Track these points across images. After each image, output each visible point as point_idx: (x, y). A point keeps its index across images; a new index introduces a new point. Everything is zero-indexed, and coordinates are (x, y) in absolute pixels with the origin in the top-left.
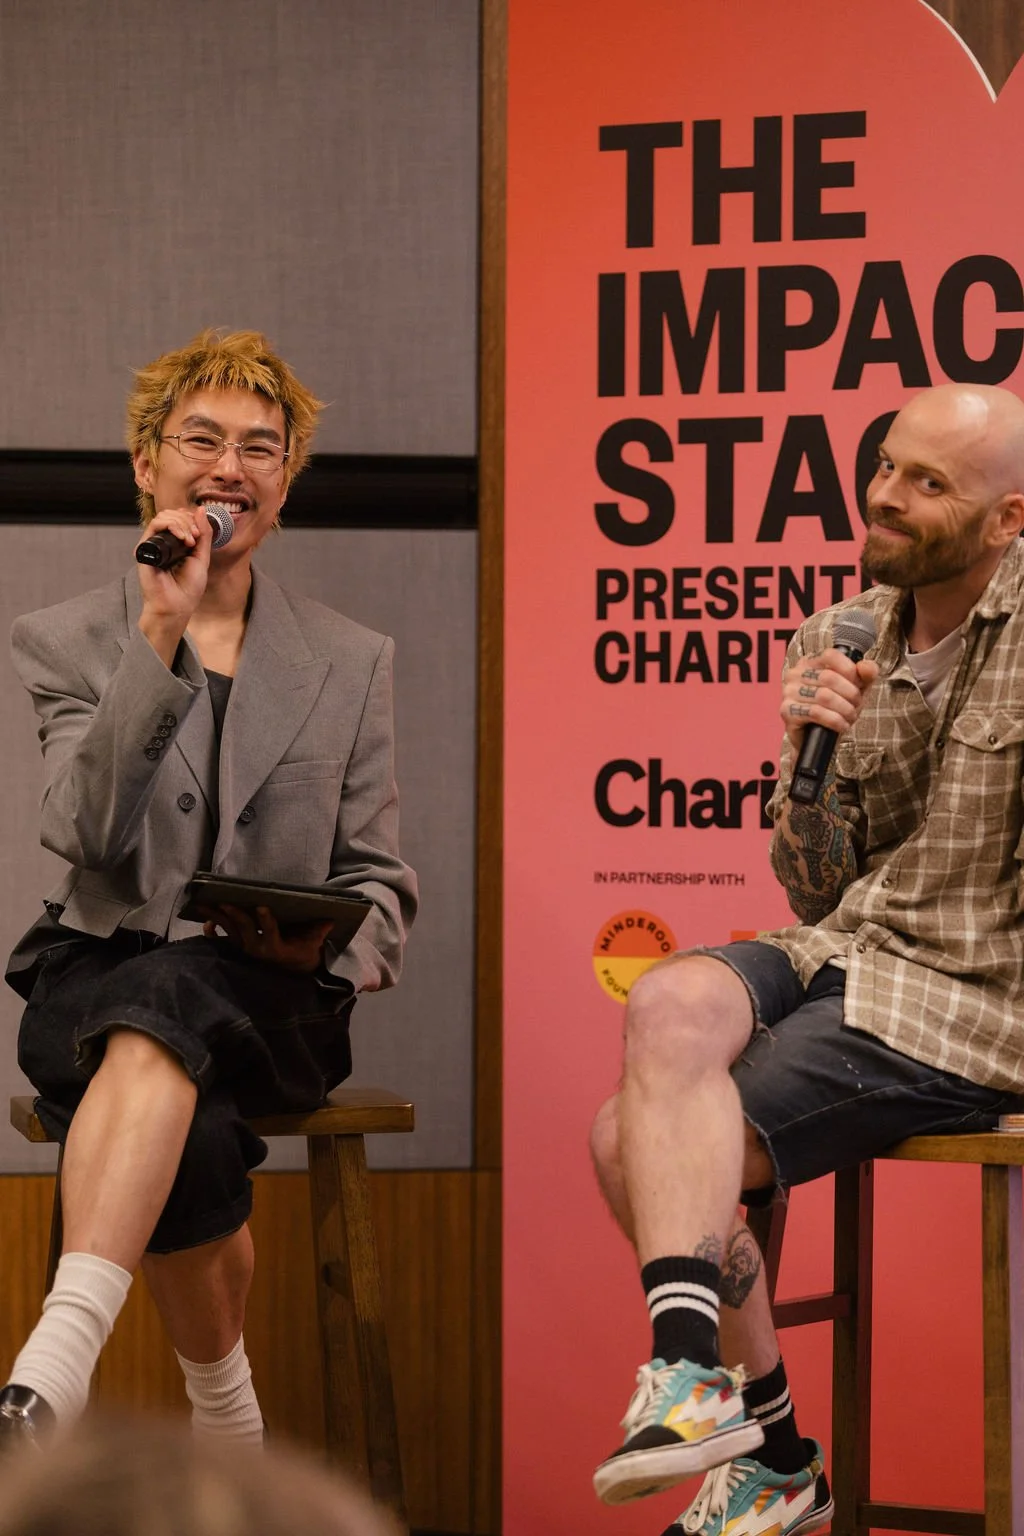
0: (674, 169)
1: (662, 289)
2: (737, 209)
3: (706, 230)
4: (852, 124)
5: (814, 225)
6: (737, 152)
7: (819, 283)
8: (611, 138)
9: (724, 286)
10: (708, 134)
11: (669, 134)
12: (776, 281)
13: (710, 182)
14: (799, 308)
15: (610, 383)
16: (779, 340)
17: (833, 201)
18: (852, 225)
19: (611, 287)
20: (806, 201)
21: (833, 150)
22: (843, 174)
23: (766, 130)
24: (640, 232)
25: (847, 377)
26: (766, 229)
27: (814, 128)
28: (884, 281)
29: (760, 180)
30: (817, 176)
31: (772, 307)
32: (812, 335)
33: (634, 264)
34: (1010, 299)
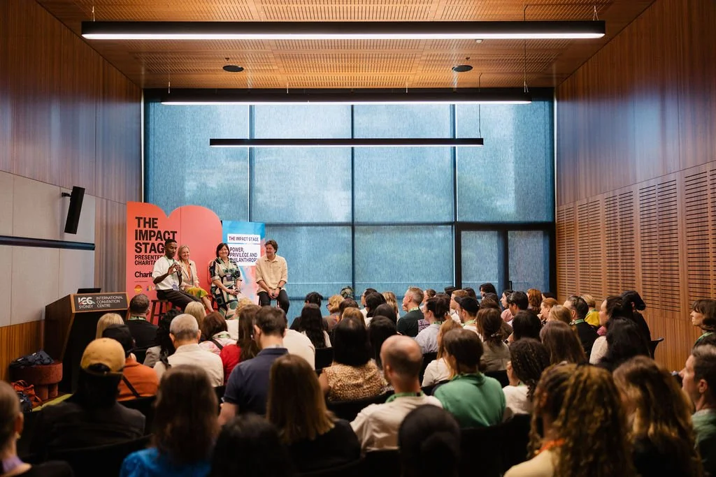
0: (142, 221)
1: (141, 231)
2: (147, 225)
3: (145, 227)
4: (157, 219)
5: (153, 227)
6: (147, 220)
7: (154, 232)
8: (136, 218)
9: (146, 231)
10: (145, 218)
11: (142, 218)
12: (151, 231)
13: (145, 223)
14: (152, 234)
15: (136, 239)
16: (151, 236)
17: (155, 225)
18: (157, 227)
19: (136, 231)
20: (153, 225)
21: (155, 221)
22: (156, 223)
23: (150, 219)
24: (139, 226)
25: (156, 240)
26: (150, 227)
27: (154, 219)
28: (159, 232)
29: (149, 223)
30: (154, 223)
31: (150, 234)
32: (154, 236)
33: (139, 229)
34: (169, 234)
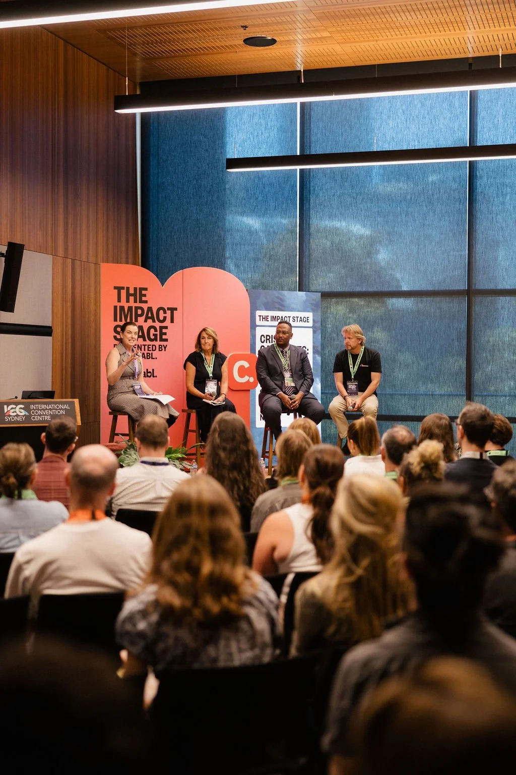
0: (124, 293)
1: (122, 308)
2: (132, 299)
3: (128, 301)
4: (146, 289)
5: (141, 301)
6: (132, 291)
7: (142, 309)
8: (115, 288)
9: (130, 308)
10: (128, 289)
11: (123, 288)
12: (137, 308)
13: (128, 295)
14: (139, 312)
15: (115, 320)
16: (137, 316)
17: (144, 299)
18: (146, 302)
19: (115, 307)
20: (140, 299)
21: (144, 292)
22: (145, 295)
23: (135, 289)
24: (119, 301)
25: (146, 321)
26: (135, 301)
27: (141, 289)
28: (150, 309)
29: (135, 295)
30: (142, 295)
31: (136, 312)
32: (141, 315)
33: (119, 305)
34: (165, 312)
